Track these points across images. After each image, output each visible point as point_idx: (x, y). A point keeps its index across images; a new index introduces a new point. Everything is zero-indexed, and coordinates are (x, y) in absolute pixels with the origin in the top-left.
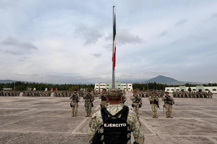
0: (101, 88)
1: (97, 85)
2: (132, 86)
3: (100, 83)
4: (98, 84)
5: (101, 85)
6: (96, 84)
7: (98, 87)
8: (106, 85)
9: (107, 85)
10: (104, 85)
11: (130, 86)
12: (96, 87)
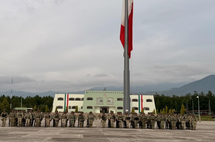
0: (70, 108)
1: (60, 99)
2: (153, 101)
3: (67, 94)
4: (63, 96)
5: (72, 99)
6: (57, 96)
7: (62, 103)
8: (85, 99)
9: (89, 99)
10: (78, 99)
11: (149, 101)
12: (56, 103)
